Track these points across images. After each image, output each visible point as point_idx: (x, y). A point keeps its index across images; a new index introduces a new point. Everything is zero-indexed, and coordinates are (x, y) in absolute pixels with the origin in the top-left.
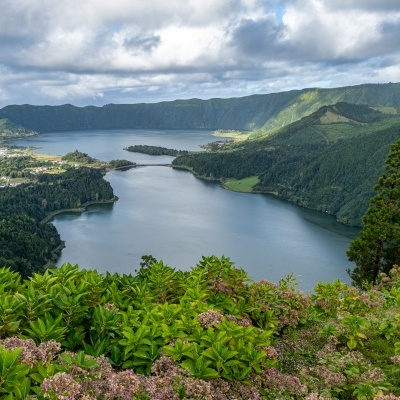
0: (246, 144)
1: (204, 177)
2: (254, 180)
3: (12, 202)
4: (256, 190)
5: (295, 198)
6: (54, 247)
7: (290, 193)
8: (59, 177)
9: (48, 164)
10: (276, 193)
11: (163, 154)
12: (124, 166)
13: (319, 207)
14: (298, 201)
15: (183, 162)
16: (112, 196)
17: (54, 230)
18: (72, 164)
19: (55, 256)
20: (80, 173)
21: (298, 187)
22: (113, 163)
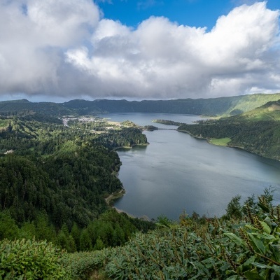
1: (196, 136)
2: (228, 140)
3: (96, 140)
4: (229, 145)
5: (256, 151)
6: (116, 164)
7: (253, 148)
8: (119, 131)
9: (114, 126)
10: (243, 148)
11: (172, 124)
12: (152, 129)
13: (273, 157)
14: (259, 153)
15: (184, 128)
16: (146, 142)
17: (117, 155)
18: (125, 126)
19: (117, 169)
20: (130, 130)
21: (258, 145)
22: (146, 127)
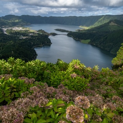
0: (88, 30)
1: (75, 39)
2: (89, 41)
3: (24, 43)
4: (89, 43)
5: (100, 46)
6: (35, 56)
7: (98, 45)
8: (36, 37)
9: (34, 33)
10: (95, 44)
11: (65, 32)
12: (54, 34)
13: (106, 49)
14: (100, 47)
15: (70, 34)
16: (50, 42)
17: (35, 51)
18: (40, 33)
19: (35, 58)
20: (42, 36)
21: (101, 43)
22: (51, 33)
